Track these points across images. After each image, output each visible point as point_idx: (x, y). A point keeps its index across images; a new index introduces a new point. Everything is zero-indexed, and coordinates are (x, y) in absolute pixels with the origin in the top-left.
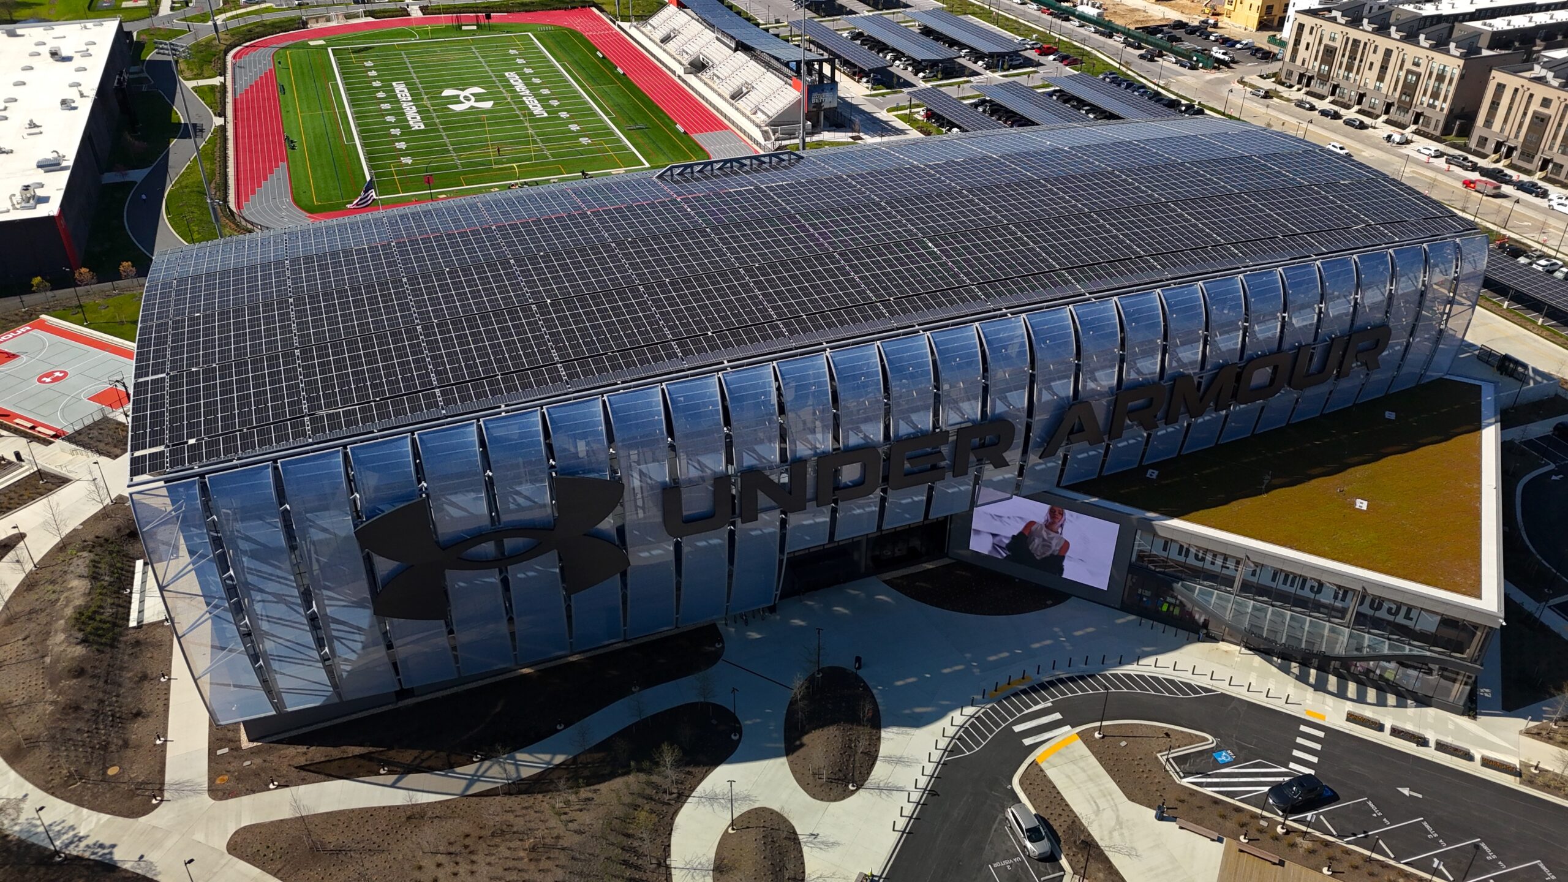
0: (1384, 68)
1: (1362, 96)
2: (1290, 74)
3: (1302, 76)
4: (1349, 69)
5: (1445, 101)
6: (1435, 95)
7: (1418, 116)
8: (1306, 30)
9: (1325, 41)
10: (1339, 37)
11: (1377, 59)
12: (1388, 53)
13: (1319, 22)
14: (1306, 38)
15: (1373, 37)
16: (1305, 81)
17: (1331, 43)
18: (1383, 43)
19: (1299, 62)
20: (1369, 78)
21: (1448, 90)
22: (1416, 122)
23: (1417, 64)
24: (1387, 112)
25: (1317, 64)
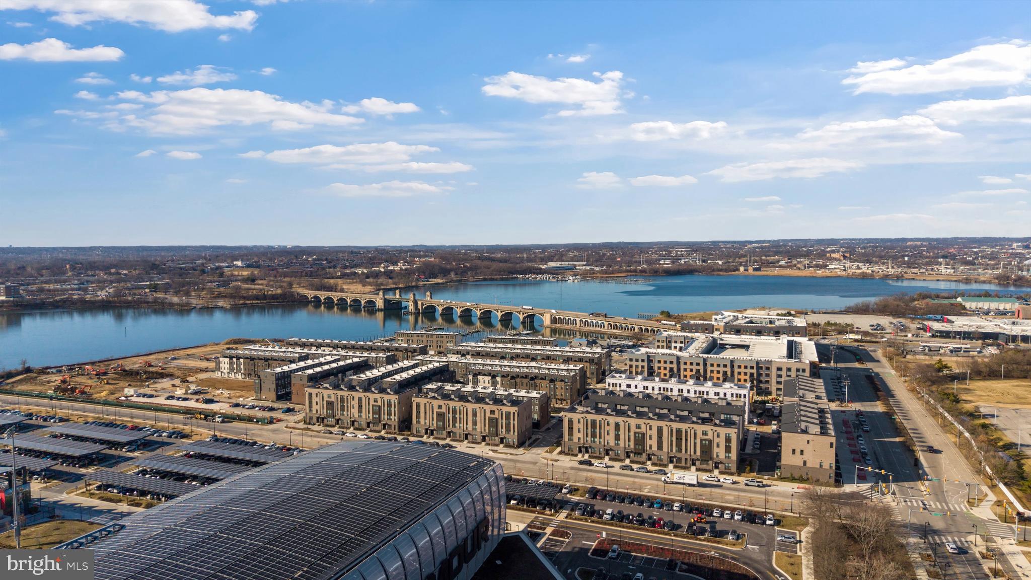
0: (360, 407)
1: (353, 422)
2: (311, 418)
3: (318, 418)
4: (342, 409)
5: (395, 415)
6: (389, 414)
7: (384, 425)
8: (314, 396)
9: (326, 398)
10: (333, 396)
11: (355, 403)
12: (360, 399)
13: (320, 390)
14: (315, 399)
15: (350, 393)
16: (320, 420)
17: (329, 400)
18: (356, 395)
19: (314, 411)
20: (355, 411)
21: (395, 410)
22: (384, 428)
23: (377, 402)
24: (368, 426)
25: (325, 411)
